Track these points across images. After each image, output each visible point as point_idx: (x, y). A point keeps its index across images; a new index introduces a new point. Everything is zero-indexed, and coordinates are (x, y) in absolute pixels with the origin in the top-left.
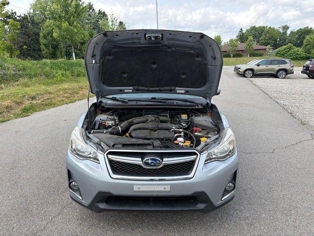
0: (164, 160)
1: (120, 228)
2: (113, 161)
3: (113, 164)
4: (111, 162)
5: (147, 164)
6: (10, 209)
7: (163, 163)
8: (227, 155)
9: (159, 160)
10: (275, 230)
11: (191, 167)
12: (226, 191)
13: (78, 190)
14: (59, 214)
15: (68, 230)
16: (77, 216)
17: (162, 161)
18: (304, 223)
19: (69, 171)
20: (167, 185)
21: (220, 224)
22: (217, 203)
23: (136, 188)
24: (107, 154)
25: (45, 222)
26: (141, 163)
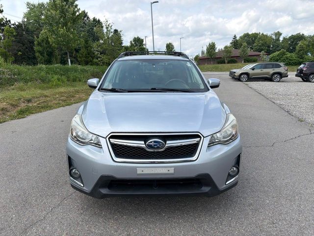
0: (168, 142)
1: (122, 216)
2: (116, 145)
3: (116, 148)
4: (113, 145)
5: (150, 146)
6: (8, 201)
7: (166, 145)
8: (230, 139)
9: (162, 143)
10: (280, 214)
11: (195, 149)
12: (230, 176)
13: (79, 178)
14: (59, 205)
15: (68, 219)
16: (78, 206)
17: (166, 144)
18: (308, 208)
19: (69, 158)
20: (171, 167)
21: (224, 211)
22: (222, 187)
23: (139, 171)
24: (109, 139)
25: (44, 212)
26: (144, 146)
